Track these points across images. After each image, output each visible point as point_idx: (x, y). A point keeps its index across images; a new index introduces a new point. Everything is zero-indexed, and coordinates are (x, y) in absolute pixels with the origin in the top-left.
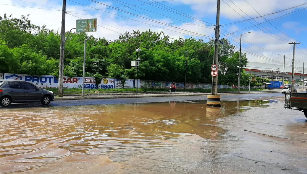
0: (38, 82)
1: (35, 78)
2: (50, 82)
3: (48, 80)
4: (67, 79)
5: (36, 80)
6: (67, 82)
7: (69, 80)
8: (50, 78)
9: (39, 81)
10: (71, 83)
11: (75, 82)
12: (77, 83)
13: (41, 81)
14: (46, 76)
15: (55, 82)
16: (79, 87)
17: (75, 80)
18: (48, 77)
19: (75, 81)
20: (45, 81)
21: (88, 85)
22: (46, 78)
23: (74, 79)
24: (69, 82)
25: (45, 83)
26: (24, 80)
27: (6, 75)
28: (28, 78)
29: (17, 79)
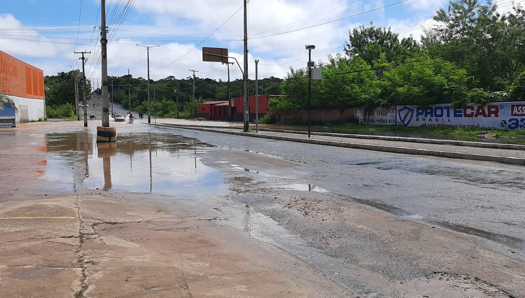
0: (432, 116)
1: (429, 111)
2: (448, 115)
3: (445, 111)
4: (476, 109)
5: (429, 113)
6: (476, 116)
7: (481, 111)
8: (448, 108)
9: (433, 114)
10: (485, 116)
11: (493, 115)
12: (496, 116)
13: (436, 116)
14: (442, 105)
15: (455, 116)
16: (503, 126)
17: (492, 110)
18: (445, 108)
19: (493, 112)
20: (441, 115)
21: (515, 122)
22: (441, 109)
23: (490, 108)
24: (481, 114)
25: (441, 118)
26: (415, 114)
27: (398, 108)
28: (420, 111)
29: (408, 113)
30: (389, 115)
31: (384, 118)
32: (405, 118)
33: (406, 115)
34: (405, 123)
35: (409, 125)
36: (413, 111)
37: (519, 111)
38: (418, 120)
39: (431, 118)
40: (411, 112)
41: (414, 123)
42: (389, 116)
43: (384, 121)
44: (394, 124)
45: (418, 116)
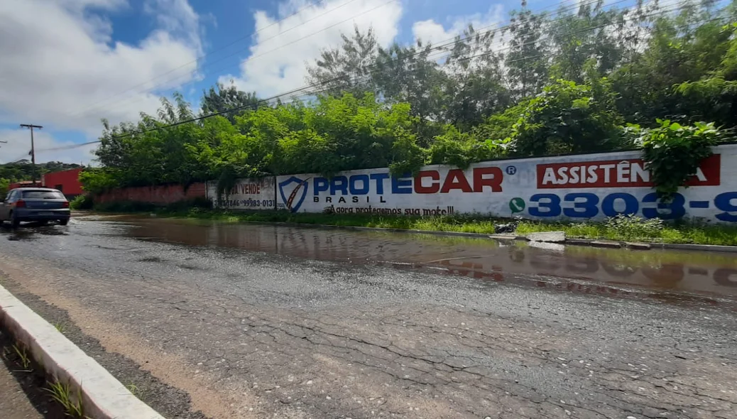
0: (345, 193)
1: (338, 183)
2: (380, 190)
3: (373, 184)
4: (443, 175)
5: (339, 188)
6: (445, 190)
7: (456, 180)
8: (379, 178)
9: (348, 189)
10: (466, 188)
11: (487, 189)
12: (497, 189)
13: (354, 191)
14: (367, 172)
15: (395, 190)
16: (514, 210)
17: (484, 177)
18: (373, 176)
19: (487, 182)
20: (365, 191)
21: (548, 200)
22: (365, 179)
23: (478, 173)
24: (456, 186)
25: (365, 197)
26: (311, 189)
27: (280, 179)
28: (321, 184)
29: (298, 188)
30: (263, 192)
31: (255, 197)
32: (292, 198)
33: (294, 193)
34: (294, 205)
35: (301, 210)
36: (306, 184)
37: (558, 177)
38: (316, 200)
39: (344, 196)
40: (302, 188)
41: (309, 206)
42: (264, 196)
43: (254, 203)
44: (273, 207)
45: (316, 193)
